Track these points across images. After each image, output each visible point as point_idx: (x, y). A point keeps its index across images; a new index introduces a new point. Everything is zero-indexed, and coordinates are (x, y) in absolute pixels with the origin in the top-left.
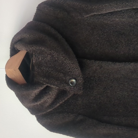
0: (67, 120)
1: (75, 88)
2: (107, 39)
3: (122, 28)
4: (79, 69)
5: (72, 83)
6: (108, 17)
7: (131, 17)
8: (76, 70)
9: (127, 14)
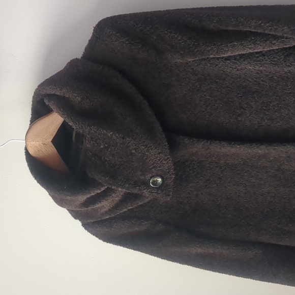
0: (137, 229)
1: (159, 192)
2: (225, 100)
3: (255, 81)
4: (170, 160)
5: (155, 183)
6: (234, 63)
7: (276, 64)
8: (164, 162)
9: (269, 59)
